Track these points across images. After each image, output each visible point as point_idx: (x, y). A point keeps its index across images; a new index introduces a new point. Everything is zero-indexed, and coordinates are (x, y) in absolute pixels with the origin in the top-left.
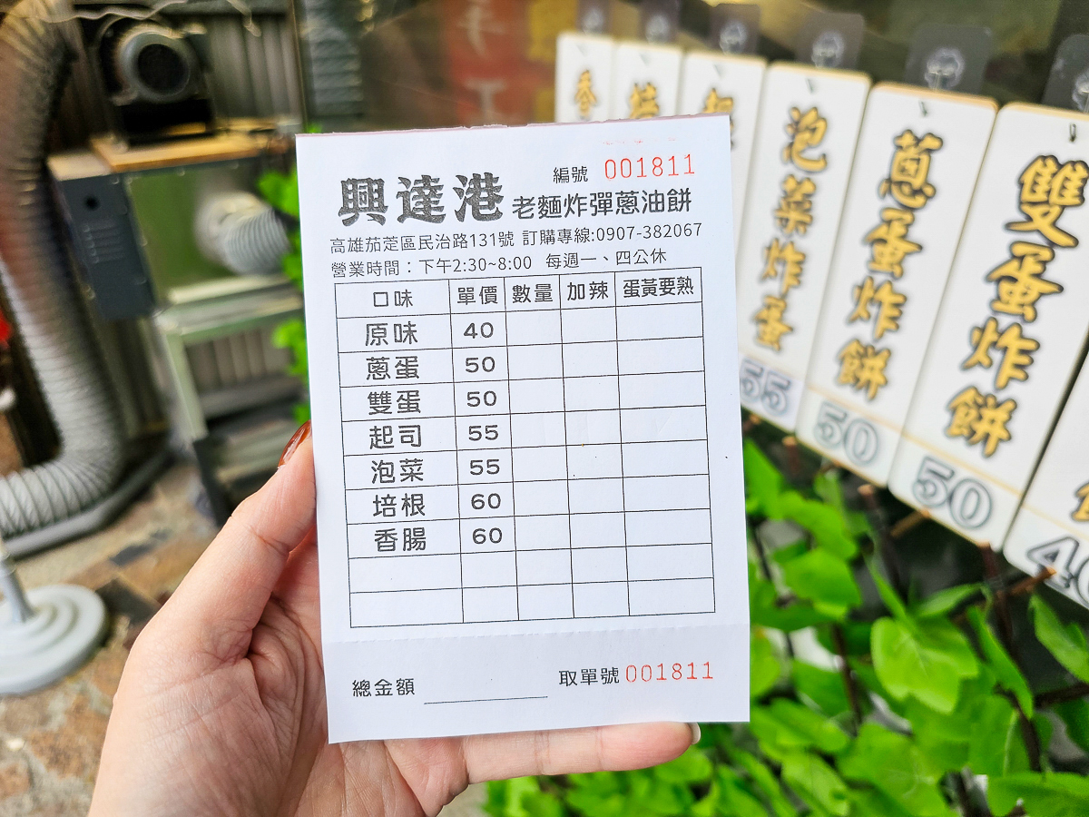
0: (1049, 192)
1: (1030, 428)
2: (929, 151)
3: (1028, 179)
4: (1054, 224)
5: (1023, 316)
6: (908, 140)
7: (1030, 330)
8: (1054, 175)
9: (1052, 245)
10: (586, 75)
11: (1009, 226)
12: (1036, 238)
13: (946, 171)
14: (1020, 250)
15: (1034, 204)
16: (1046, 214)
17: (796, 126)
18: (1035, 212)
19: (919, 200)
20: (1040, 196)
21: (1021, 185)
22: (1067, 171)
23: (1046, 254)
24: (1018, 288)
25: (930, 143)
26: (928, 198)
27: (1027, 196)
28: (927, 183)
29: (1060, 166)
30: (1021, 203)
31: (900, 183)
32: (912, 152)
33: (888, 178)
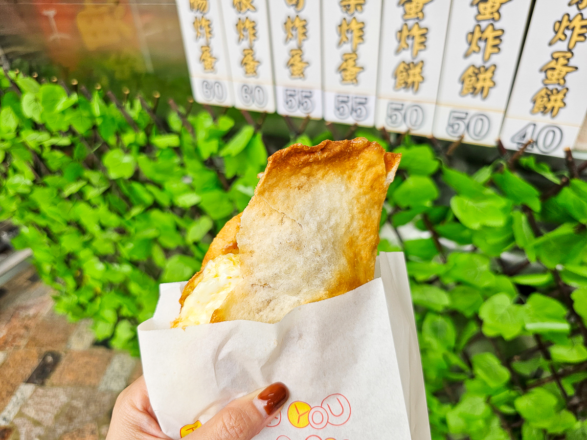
1: (504, 77)
5: (493, 19)
7: (498, 25)
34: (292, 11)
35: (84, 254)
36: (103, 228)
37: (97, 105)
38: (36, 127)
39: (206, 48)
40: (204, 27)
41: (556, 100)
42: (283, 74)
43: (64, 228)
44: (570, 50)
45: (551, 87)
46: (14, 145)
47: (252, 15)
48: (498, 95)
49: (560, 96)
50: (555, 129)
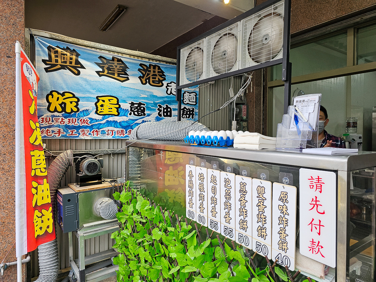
0: (261, 191)
1: (269, 232)
2: (244, 185)
3: (258, 189)
4: (262, 196)
5: (263, 212)
6: (241, 184)
9: (263, 200)
10: (191, 171)
11: (257, 197)
12: (261, 199)
13: (248, 188)
14: (260, 201)
15: (260, 193)
16: (261, 195)
17: (226, 181)
18: (260, 194)
20: (260, 192)
21: (257, 190)
22: (262, 188)
23: (263, 201)
24: (261, 207)
25: (244, 184)
26: (246, 193)
28: (245, 190)
30: (258, 193)
31: (242, 190)
32: (243, 186)
33: (240, 190)
34: (213, 195)
35: (136, 273)
36: (146, 261)
37: (156, 210)
38: (138, 213)
39: (191, 200)
40: (191, 194)
42: (210, 214)
43: (133, 258)
44: (284, 228)
45: (283, 240)
46: (129, 218)
47: (204, 193)
48: (268, 238)
49: (286, 245)
50: (287, 258)
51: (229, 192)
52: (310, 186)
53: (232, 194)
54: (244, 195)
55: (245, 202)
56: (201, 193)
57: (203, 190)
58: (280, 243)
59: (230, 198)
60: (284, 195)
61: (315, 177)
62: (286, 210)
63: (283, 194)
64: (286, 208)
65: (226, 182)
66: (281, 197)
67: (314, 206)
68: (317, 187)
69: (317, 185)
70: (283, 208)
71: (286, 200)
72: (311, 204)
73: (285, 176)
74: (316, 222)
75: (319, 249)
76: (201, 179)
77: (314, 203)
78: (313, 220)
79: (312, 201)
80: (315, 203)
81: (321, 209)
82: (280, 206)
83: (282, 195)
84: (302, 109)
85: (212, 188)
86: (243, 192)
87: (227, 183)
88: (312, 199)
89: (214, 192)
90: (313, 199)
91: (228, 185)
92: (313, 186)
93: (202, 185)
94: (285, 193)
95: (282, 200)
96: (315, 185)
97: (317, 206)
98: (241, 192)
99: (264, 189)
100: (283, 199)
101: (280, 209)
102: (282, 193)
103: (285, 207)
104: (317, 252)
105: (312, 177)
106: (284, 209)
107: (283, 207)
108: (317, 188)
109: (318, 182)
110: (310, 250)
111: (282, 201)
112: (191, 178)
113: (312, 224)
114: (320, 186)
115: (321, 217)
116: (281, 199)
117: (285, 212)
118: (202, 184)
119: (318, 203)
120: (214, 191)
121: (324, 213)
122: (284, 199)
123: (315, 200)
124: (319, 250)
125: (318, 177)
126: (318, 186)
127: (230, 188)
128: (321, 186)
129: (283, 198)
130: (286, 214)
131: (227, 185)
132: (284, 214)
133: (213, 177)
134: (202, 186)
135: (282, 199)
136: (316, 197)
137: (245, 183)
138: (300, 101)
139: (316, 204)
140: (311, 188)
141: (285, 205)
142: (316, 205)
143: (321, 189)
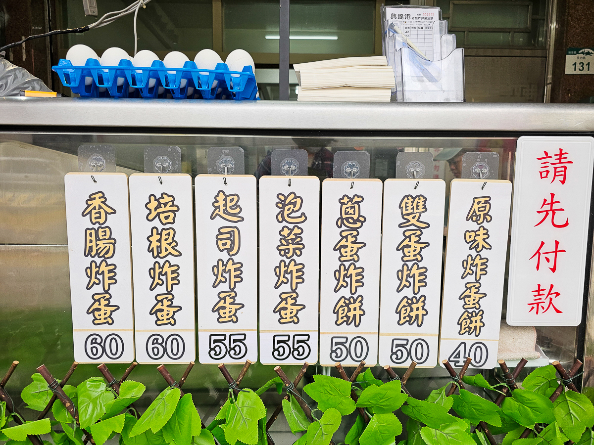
0: (413, 209)
1: (432, 305)
2: (357, 203)
3: (403, 205)
4: (418, 220)
5: (416, 259)
6: (346, 200)
7: (421, 264)
8: (413, 202)
9: (420, 229)
11: (400, 226)
12: (413, 227)
13: (370, 209)
14: (407, 234)
15: (408, 215)
16: (414, 218)
17: (282, 204)
18: (410, 218)
19: (359, 224)
20: (410, 211)
21: (401, 208)
22: (417, 199)
23: (418, 233)
24: (412, 249)
25: (356, 199)
26: (362, 222)
27: (404, 212)
28: (360, 216)
29: (414, 199)
30: (403, 216)
31: (347, 219)
32: (349, 204)
33: (341, 218)
34: (223, 255)
40: (103, 276)
41: (476, 322)
44: (477, 282)
45: (470, 311)
47: (175, 260)
48: (431, 321)
49: (479, 317)
50: (480, 345)
51: (297, 231)
52: (541, 173)
53: (309, 237)
54: (355, 229)
55: (358, 249)
56: (162, 261)
57: (170, 250)
58: (465, 319)
59: (300, 249)
60: (480, 205)
61: (553, 151)
62: (484, 240)
63: (478, 203)
64: (484, 234)
65: (284, 205)
66: (474, 211)
67: (547, 214)
68: (555, 172)
69: (555, 168)
70: (476, 235)
71: (485, 215)
72: (539, 212)
73: (478, 160)
74: (550, 247)
75: (551, 299)
76: (162, 216)
77: (548, 207)
78: (543, 243)
79: (544, 204)
80: (550, 207)
81: (560, 219)
82: (468, 234)
83: (476, 206)
84: (407, 34)
85: (221, 234)
86: (351, 221)
87: (286, 208)
88: (543, 200)
89: (228, 246)
90: (545, 200)
91: (293, 211)
92: (548, 172)
93: (168, 234)
94: (483, 200)
95: (474, 218)
96: (551, 169)
97: (554, 214)
98: (342, 223)
99: (425, 202)
100: (478, 213)
101: (468, 240)
102: (477, 201)
103: (482, 231)
104: (545, 309)
105: (546, 153)
106: (480, 239)
107: (477, 233)
108: (555, 176)
109: (560, 161)
110: (533, 308)
111: (476, 221)
112: (102, 221)
113: (540, 254)
114: (563, 169)
115: (559, 234)
116: (471, 217)
117: (482, 243)
118: (165, 232)
119: (555, 206)
120: (229, 242)
121: (567, 224)
122: (482, 213)
123: (549, 201)
124: (551, 302)
125: (561, 150)
126: (558, 170)
127: (303, 218)
128: (565, 168)
129: (479, 211)
130: (483, 247)
131: (286, 212)
132: (480, 248)
133: (225, 200)
134: (164, 237)
135: (477, 216)
136: (553, 195)
137: (359, 197)
138: (401, 16)
139: (551, 210)
140: (542, 178)
141: (482, 229)
142: (550, 213)
143: (565, 175)
